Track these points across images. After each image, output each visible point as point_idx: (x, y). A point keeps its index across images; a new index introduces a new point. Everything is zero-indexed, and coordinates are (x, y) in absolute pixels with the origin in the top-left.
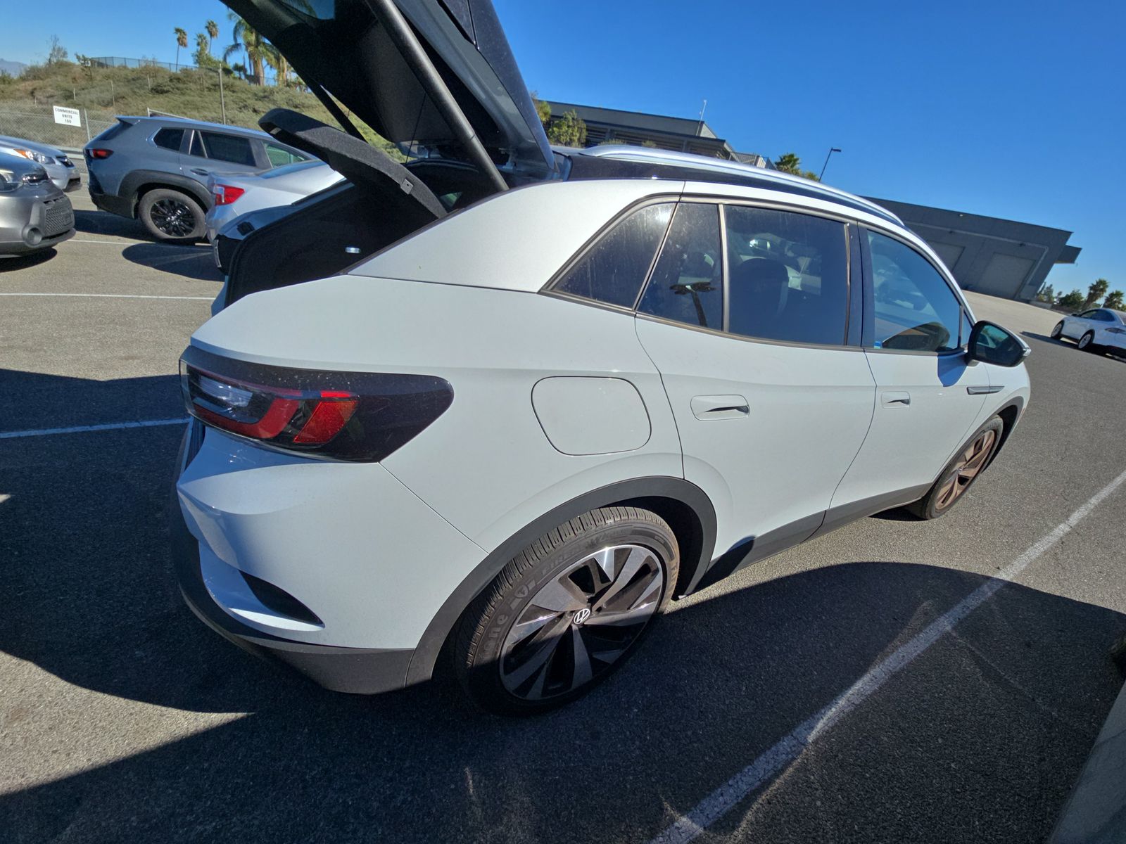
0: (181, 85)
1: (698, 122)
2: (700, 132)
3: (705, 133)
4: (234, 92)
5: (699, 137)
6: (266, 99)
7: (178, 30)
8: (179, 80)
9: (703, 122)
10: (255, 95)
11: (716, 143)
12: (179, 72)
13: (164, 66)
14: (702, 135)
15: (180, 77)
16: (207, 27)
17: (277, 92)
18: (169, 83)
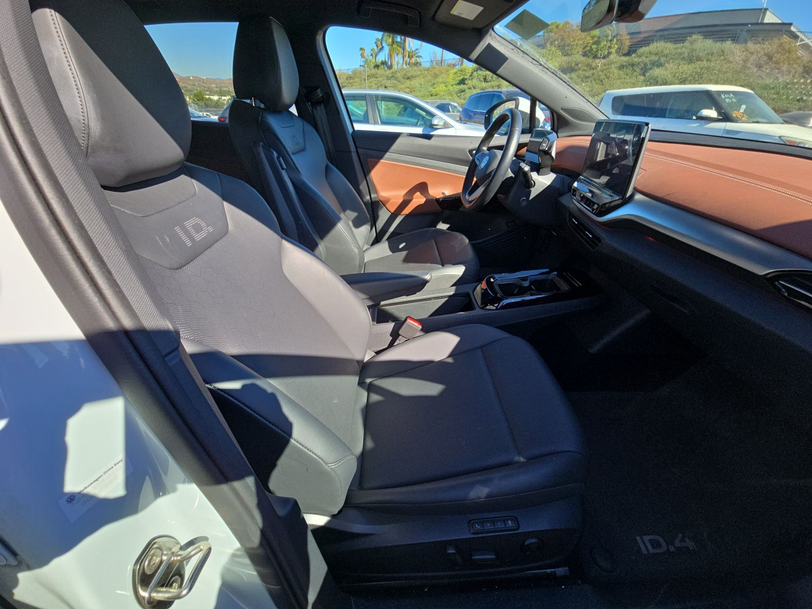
0: (351, 81)
1: (761, 9)
2: (763, 18)
3: (770, 18)
4: (376, 78)
5: (763, 24)
6: (392, 78)
7: (361, 49)
8: (350, 77)
9: (766, 9)
10: (387, 77)
11: (781, 27)
12: (351, 73)
13: (345, 71)
14: (766, 21)
15: (352, 76)
16: (375, 43)
17: (399, 72)
18: (346, 81)
